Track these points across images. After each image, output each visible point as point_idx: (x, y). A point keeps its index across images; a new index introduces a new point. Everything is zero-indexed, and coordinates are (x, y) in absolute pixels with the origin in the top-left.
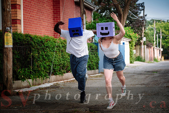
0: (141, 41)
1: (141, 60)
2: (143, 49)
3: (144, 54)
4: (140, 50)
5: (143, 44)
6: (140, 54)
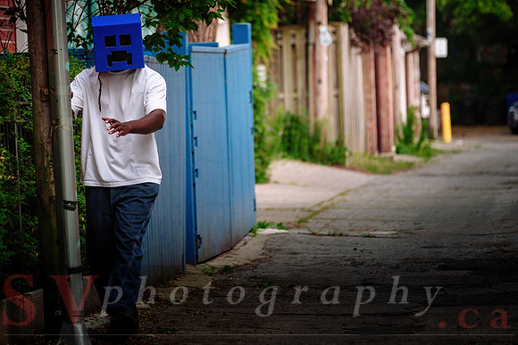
1: (317, 147)
2: (324, 58)
3: (338, 97)
4: (301, 65)
5: (322, 14)
6: (300, 95)
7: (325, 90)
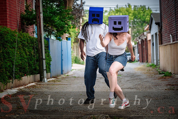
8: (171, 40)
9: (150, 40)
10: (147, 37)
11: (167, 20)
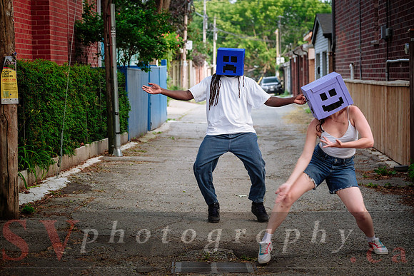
0: (182, 51)
2: (185, 70)
3: (189, 82)
4: (178, 72)
5: (185, 57)
6: (178, 80)
7: (185, 79)
8: (352, 74)
9: (313, 60)
10: (308, 53)
11: (345, 35)
